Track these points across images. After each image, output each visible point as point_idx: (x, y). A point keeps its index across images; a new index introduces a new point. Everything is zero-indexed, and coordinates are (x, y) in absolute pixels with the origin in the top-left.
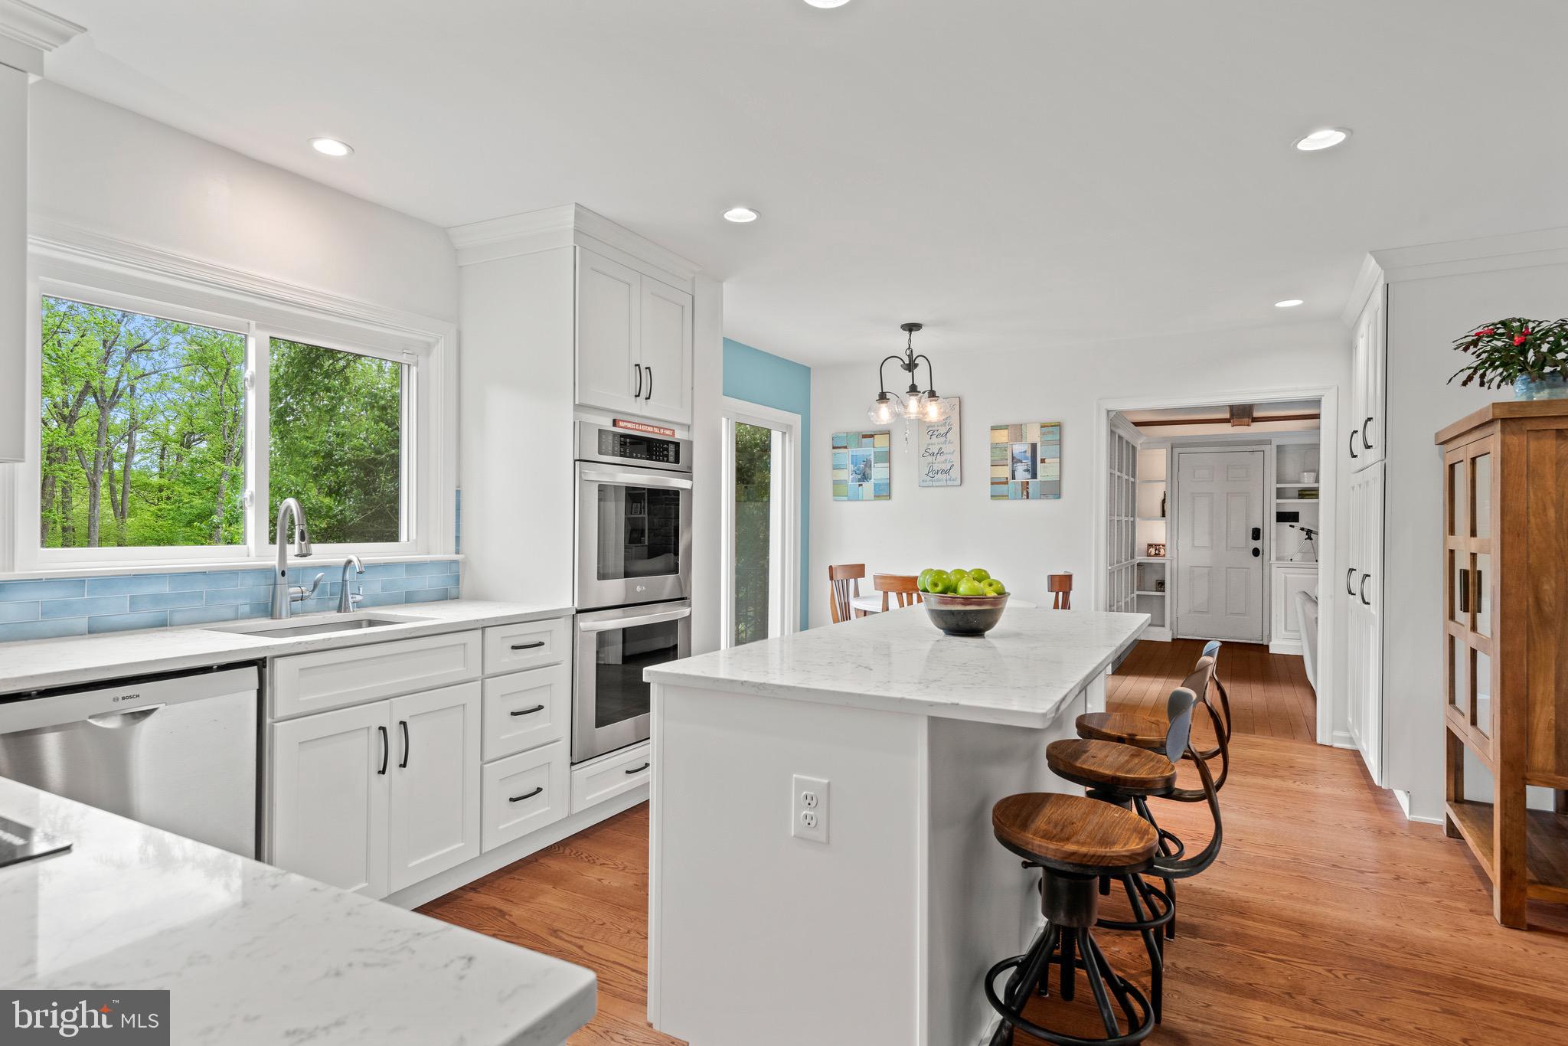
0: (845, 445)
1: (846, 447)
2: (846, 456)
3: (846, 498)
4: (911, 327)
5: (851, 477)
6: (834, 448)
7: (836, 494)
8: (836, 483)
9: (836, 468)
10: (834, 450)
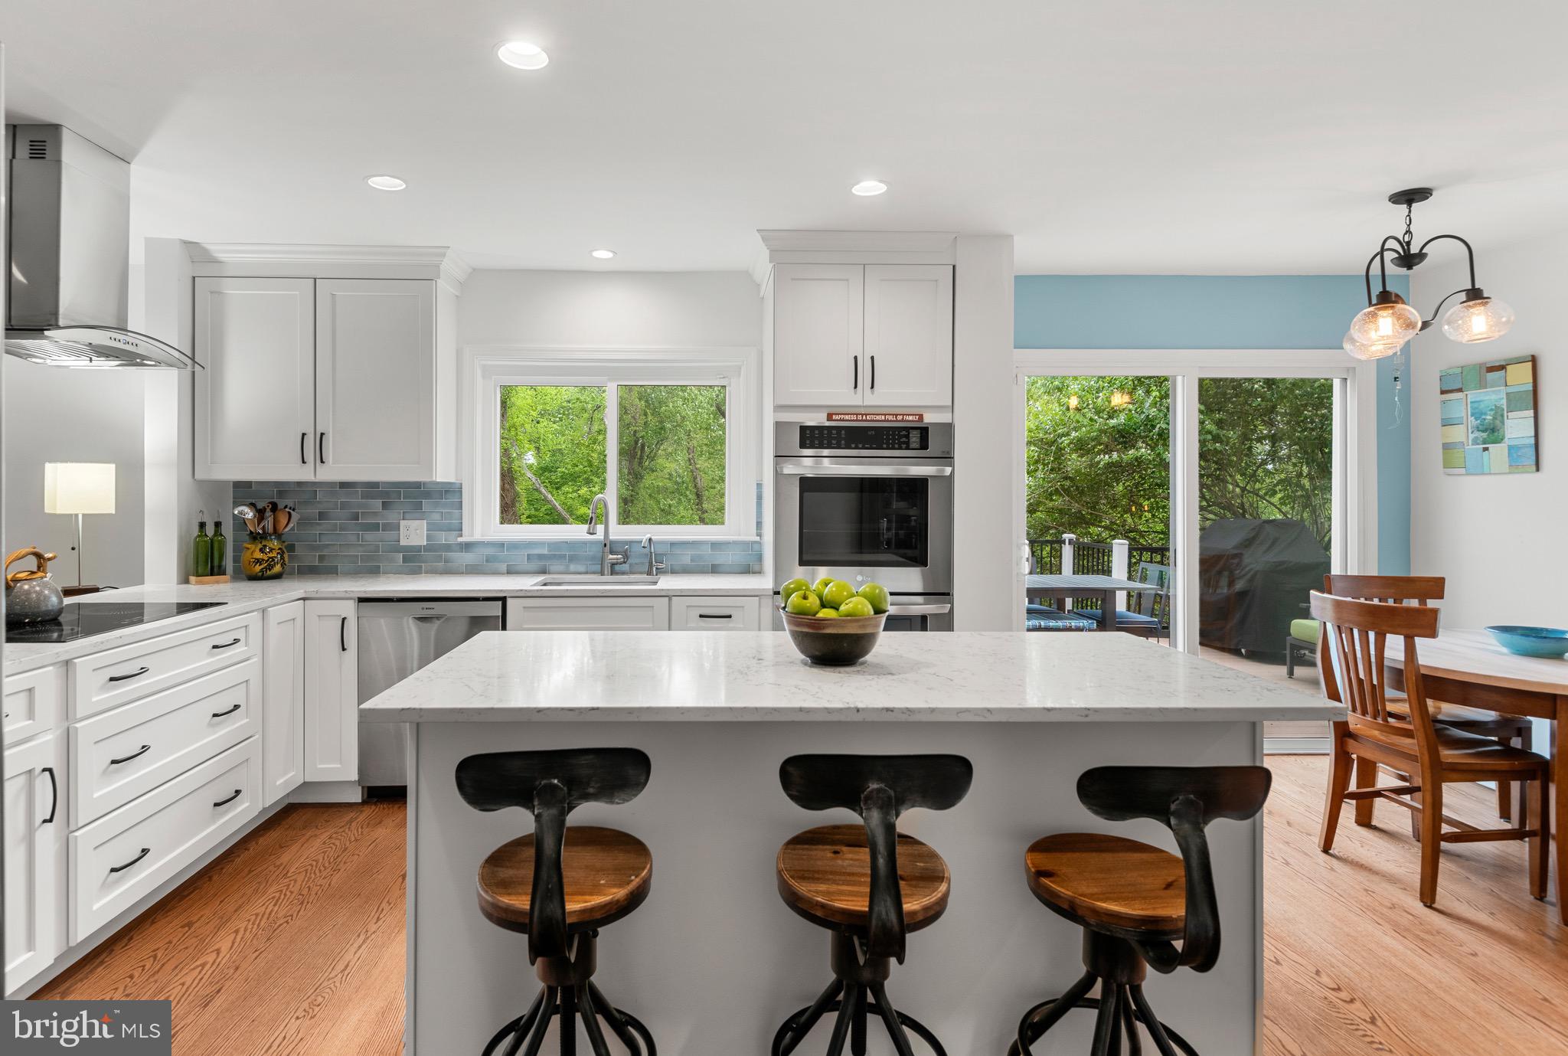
0: (1459, 386)
1: (1460, 390)
2: (1460, 405)
3: (1463, 471)
4: (1410, 197)
5: (1471, 436)
6: (1443, 392)
7: (1447, 464)
8: (1446, 447)
9: (1446, 423)
10: (1443, 396)
